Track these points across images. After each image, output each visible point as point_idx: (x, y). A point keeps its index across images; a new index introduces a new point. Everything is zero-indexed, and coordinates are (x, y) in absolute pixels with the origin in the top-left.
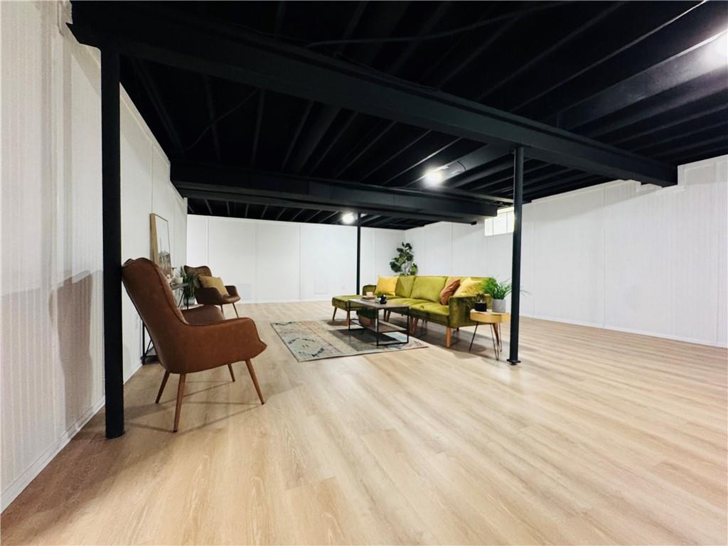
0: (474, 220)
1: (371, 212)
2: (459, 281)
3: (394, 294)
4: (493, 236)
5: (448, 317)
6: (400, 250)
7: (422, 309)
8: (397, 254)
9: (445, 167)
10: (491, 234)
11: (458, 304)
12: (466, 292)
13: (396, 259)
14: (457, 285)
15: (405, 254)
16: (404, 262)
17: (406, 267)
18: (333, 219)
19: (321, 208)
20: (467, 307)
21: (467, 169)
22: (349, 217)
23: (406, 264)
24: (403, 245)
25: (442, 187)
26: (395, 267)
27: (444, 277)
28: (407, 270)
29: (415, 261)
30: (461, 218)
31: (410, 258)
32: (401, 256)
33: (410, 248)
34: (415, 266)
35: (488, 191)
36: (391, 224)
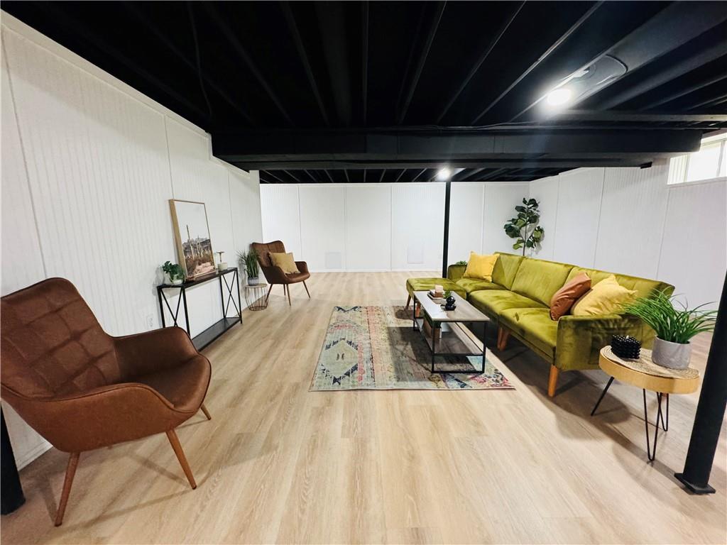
0: (647, 160)
1: (470, 165)
2: (589, 282)
3: (490, 279)
4: (685, 185)
5: (554, 349)
6: (518, 208)
7: (515, 319)
8: (515, 214)
9: (580, 73)
10: (680, 180)
11: (576, 332)
12: (598, 306)
13: (513, 220)
14: (584, 289)
15: (528, 213)
16: (525, 225)
17: (527, 232)
18: (427, 177)
19: (406, 167)
20: (595, 340)
21: (630, 69)
22: (444, 173)
23: (528, 226)
24: (525, 202)
25: (575, 112)
26: (511, 231)
27: (566, 265)
28: (529, 234)
29: (541, 224)
30: (619, 160)
31: (534, 219)
32: (520, 216)
33: (536, 205)
34: (541, 230)
35: (678, 107)
36: (506, 176)
